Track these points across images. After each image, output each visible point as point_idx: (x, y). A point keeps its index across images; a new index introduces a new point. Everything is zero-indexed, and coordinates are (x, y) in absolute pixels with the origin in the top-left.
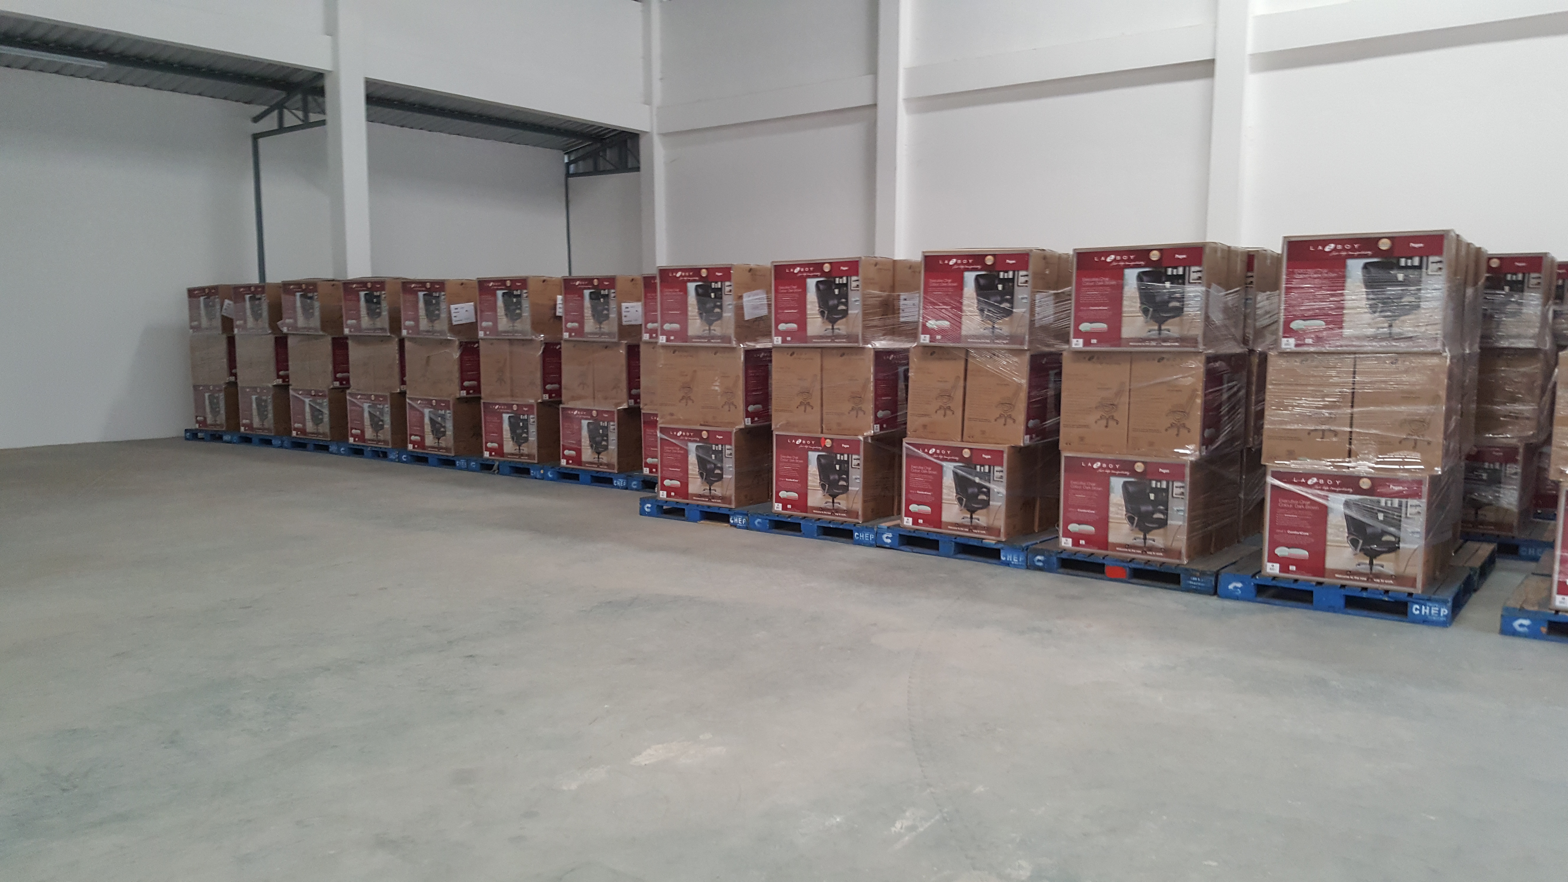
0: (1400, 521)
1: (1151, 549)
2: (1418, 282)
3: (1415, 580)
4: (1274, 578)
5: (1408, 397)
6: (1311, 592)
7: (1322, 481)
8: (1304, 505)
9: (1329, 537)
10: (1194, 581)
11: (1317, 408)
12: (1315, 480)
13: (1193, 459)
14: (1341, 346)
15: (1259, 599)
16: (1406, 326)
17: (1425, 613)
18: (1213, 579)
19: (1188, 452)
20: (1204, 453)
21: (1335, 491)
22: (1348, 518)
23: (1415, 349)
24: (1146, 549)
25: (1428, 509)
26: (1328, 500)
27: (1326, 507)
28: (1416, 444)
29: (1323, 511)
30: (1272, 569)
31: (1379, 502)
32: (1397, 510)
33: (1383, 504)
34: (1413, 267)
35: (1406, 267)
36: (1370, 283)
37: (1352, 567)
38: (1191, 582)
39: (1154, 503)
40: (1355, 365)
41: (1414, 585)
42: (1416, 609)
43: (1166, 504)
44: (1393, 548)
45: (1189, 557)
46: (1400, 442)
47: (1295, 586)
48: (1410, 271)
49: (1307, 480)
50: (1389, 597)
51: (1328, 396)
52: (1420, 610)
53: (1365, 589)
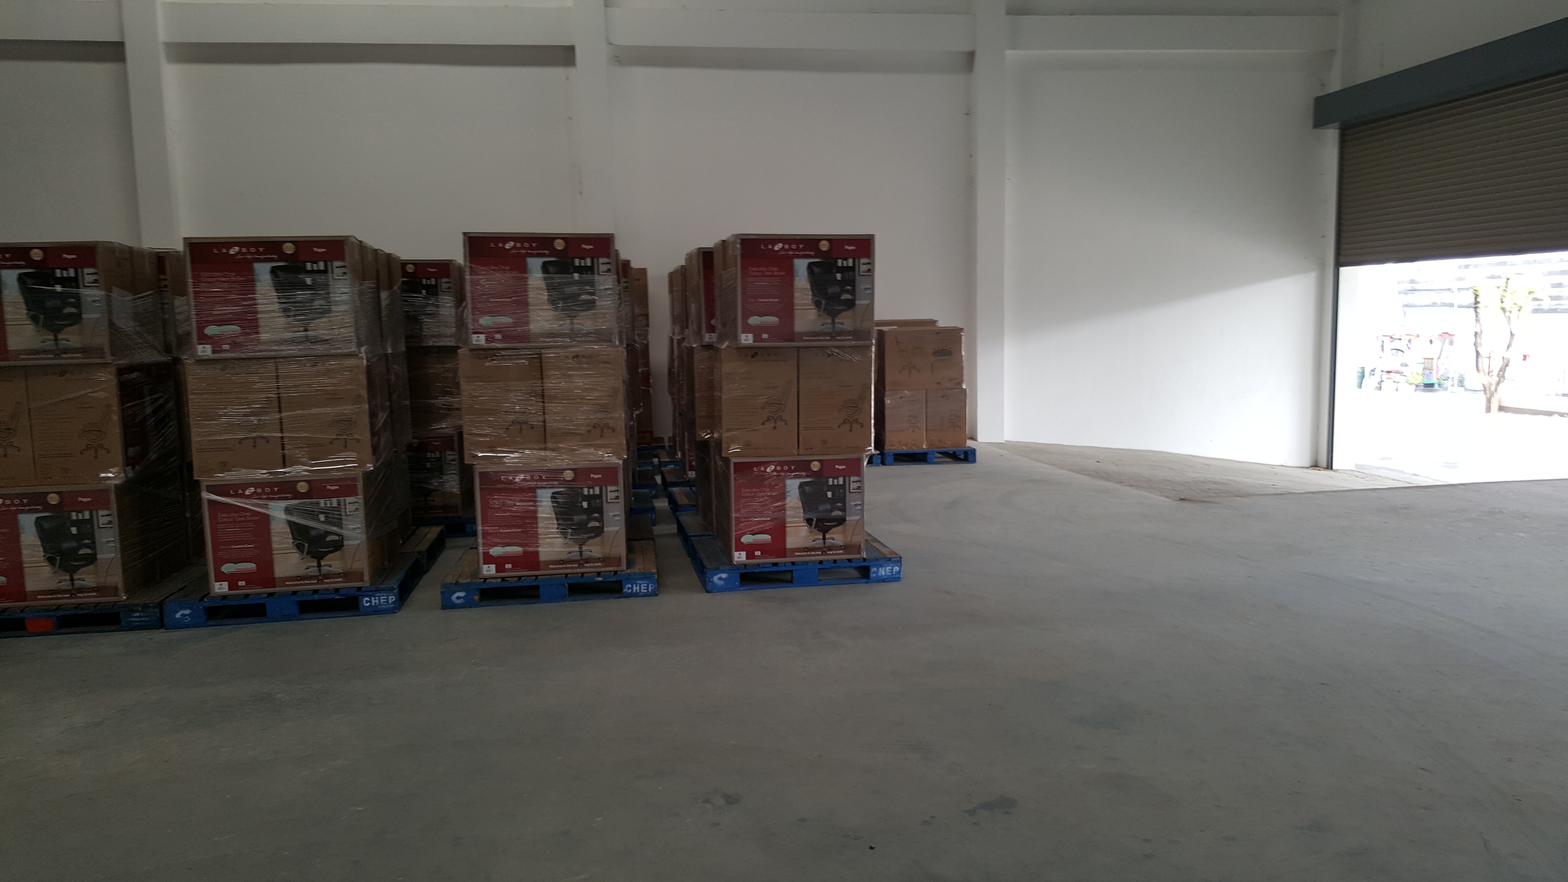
0: (341, 519)
1: (81, 590)
2: (325, 286)
3: (362, 574)
4: (224, 597)
5: (333, 398)
6: (264, 605)
7: (259, 490)
8: (245, 516)
9: (275, 546)
10: (137, 617)
11: (245, 415)
12: (253, 490)
13: (117, 482)
14: (260, 351)
15: (211, 623)
16: (321, 328)
17: (375, 603)
18: (157, 610)
19: (110, 475)
20: (130, 475)
21: (273, 499)
22: (291, 524)
23: (333, 352)
24: (75, 591)
25: (366, 504)
26: (268, 508)
27: (268, 516)
28: (346, 443)
29: (265, 520)
30: (221, 588)
31: (318, 503)
32: (336, 509)
33: (322, 505)
34: (319, 272)
35: (313, 272)
36: (279, 287)
37: (301, 572)
38: (133, 619)
39: (78, 537)
40: (277, 369)
41: (362, 580)
42: (367, 602)
43: (92, 536)
44: (338, 545)
45: (127, 591)
46: (331, 443)
47: (245, 602)
48: (317, 276)
49: (244, 490)
50: (340, 595)
51: (254, 402)
52: (370, 601)
53: (316, 592)
